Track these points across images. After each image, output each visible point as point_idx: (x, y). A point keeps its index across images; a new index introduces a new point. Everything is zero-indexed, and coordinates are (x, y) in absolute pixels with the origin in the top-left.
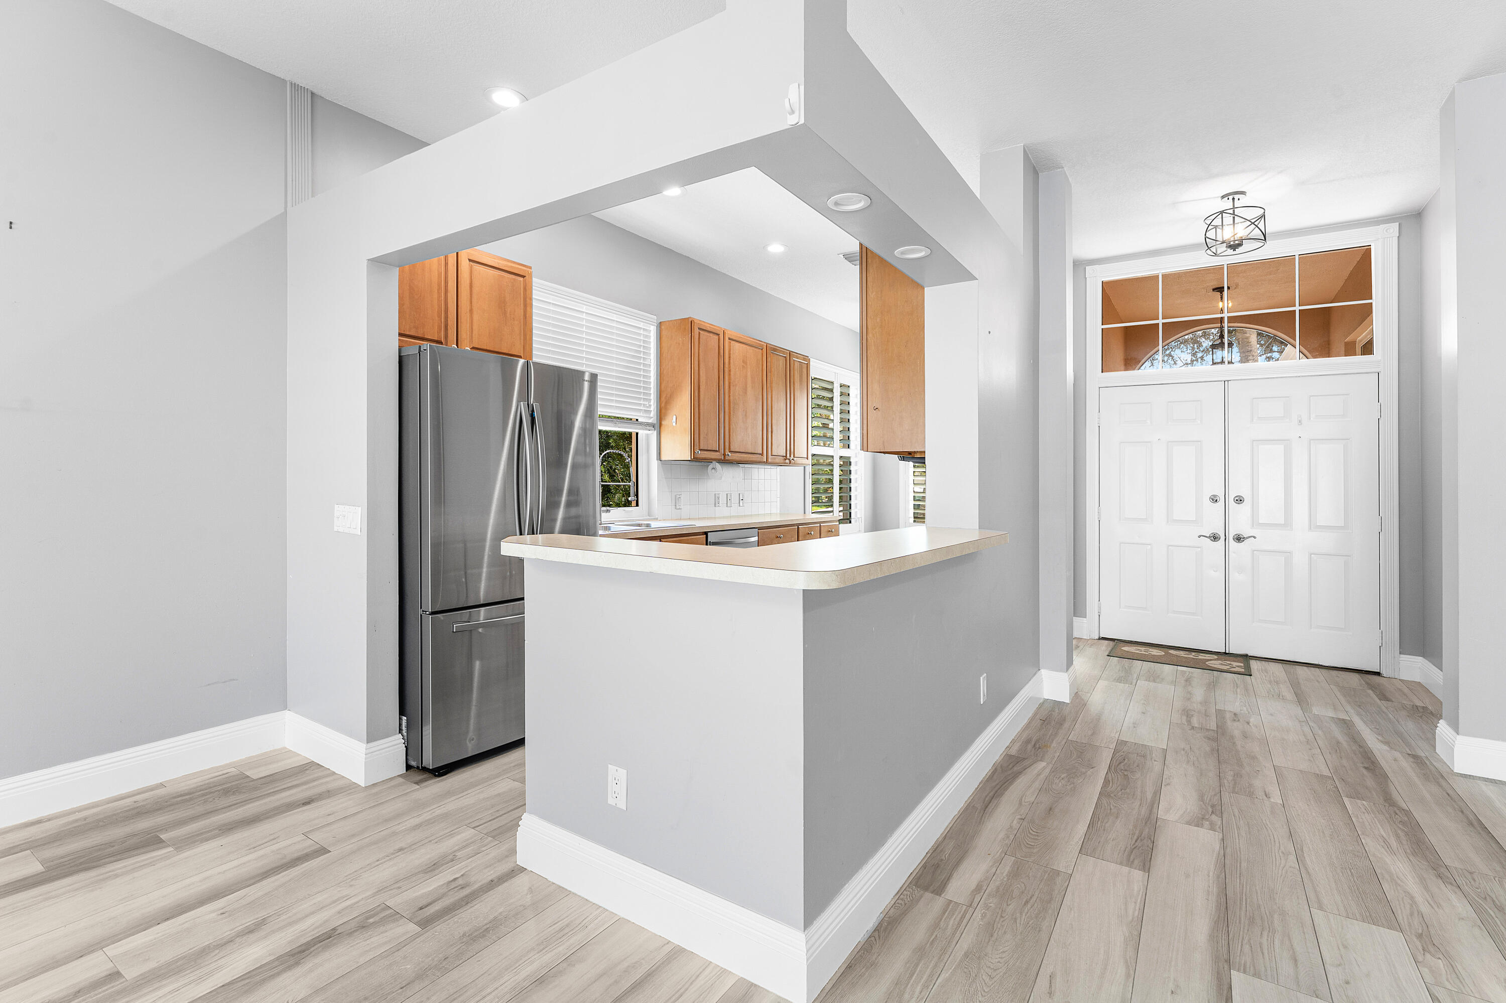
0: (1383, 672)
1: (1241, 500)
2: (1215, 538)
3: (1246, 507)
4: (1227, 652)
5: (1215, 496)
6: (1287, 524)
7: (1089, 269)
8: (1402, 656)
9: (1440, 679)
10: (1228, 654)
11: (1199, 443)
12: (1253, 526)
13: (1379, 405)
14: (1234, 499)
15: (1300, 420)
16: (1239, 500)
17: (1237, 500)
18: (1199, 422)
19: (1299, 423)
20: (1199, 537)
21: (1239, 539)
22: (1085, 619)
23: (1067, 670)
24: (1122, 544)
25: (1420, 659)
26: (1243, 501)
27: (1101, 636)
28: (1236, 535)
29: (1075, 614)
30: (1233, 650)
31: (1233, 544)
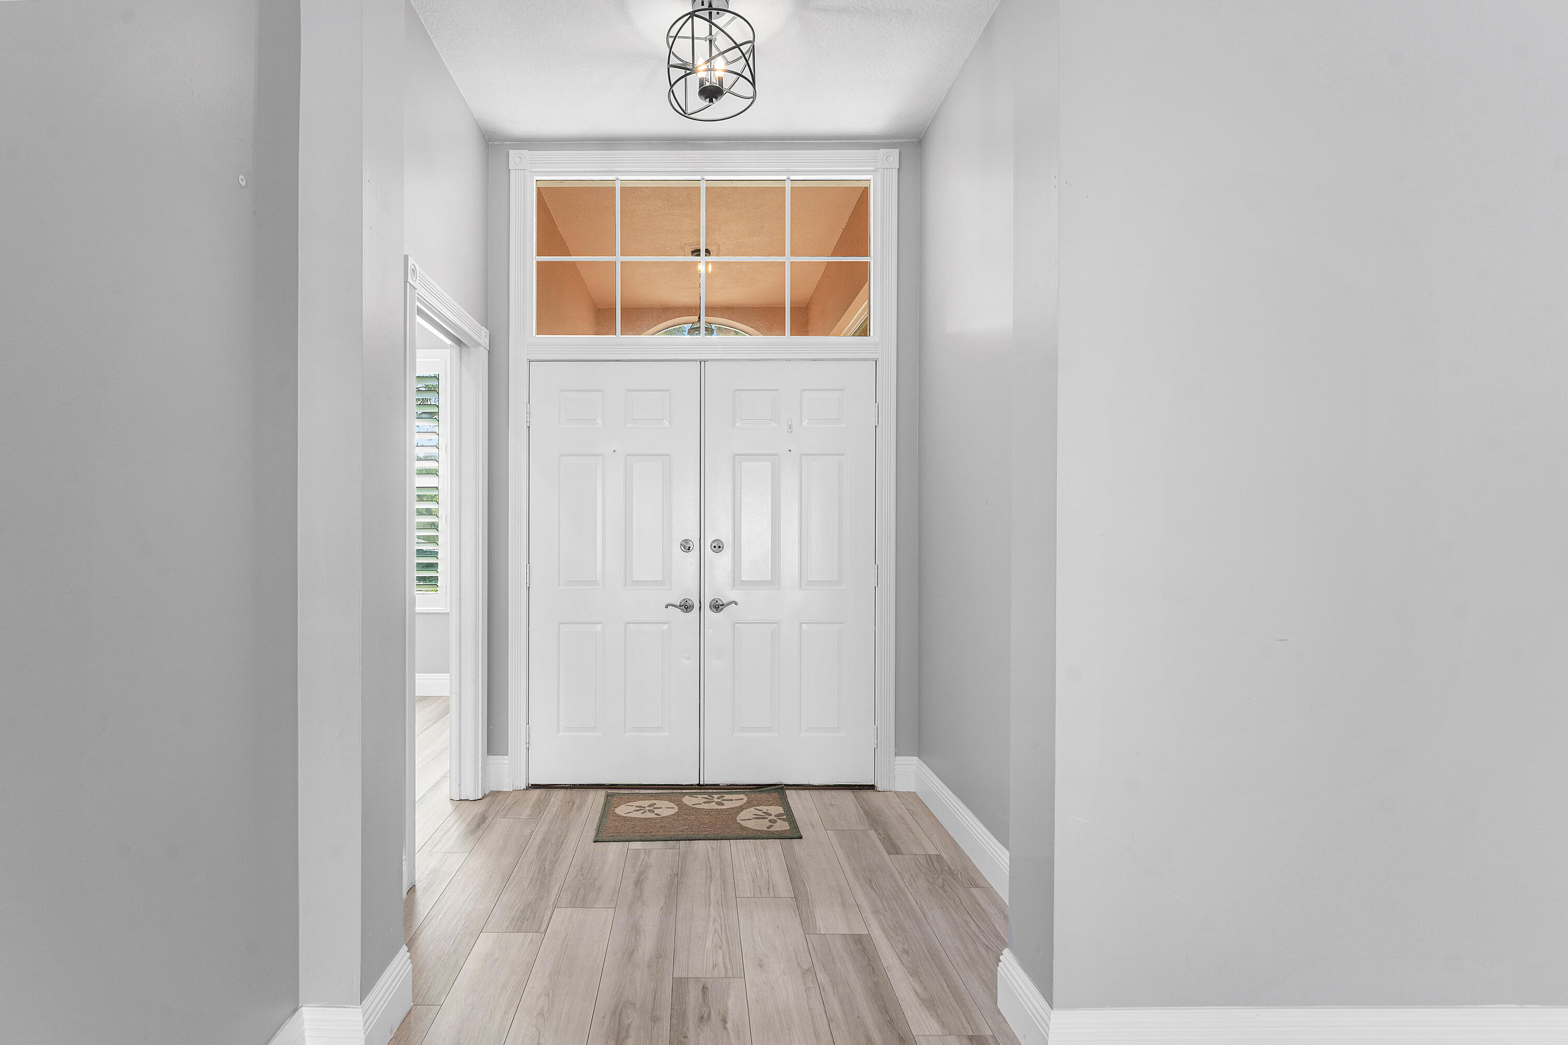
0: (879, 787)
1: (720, 547)
2: (686, 607)
3: (725, 558)
4: (702, 783)
5: (686, 541)
6: (774, 581)
7: (514, 155)
8: (898, 758)
9: (1004, 864)
10: (703, 785)
11: (668, 457)
12: (734, 585)
13: (877, 406)
14: (711, 546)
15: (790, 425)
16: (718, 547)
17: (715, 547)
18: (667, 424)
19: (790, 430)
20: (667, 607)
21: (717, 607)
22: (507, 757)
23: (363, 997)
24: (561, 626)
25: (915, 759)
26: (723, 548)
27: (532, 782)
28: (713, 600)
29: (489, 753)
30: (708, 781)
31: (709, 613)
